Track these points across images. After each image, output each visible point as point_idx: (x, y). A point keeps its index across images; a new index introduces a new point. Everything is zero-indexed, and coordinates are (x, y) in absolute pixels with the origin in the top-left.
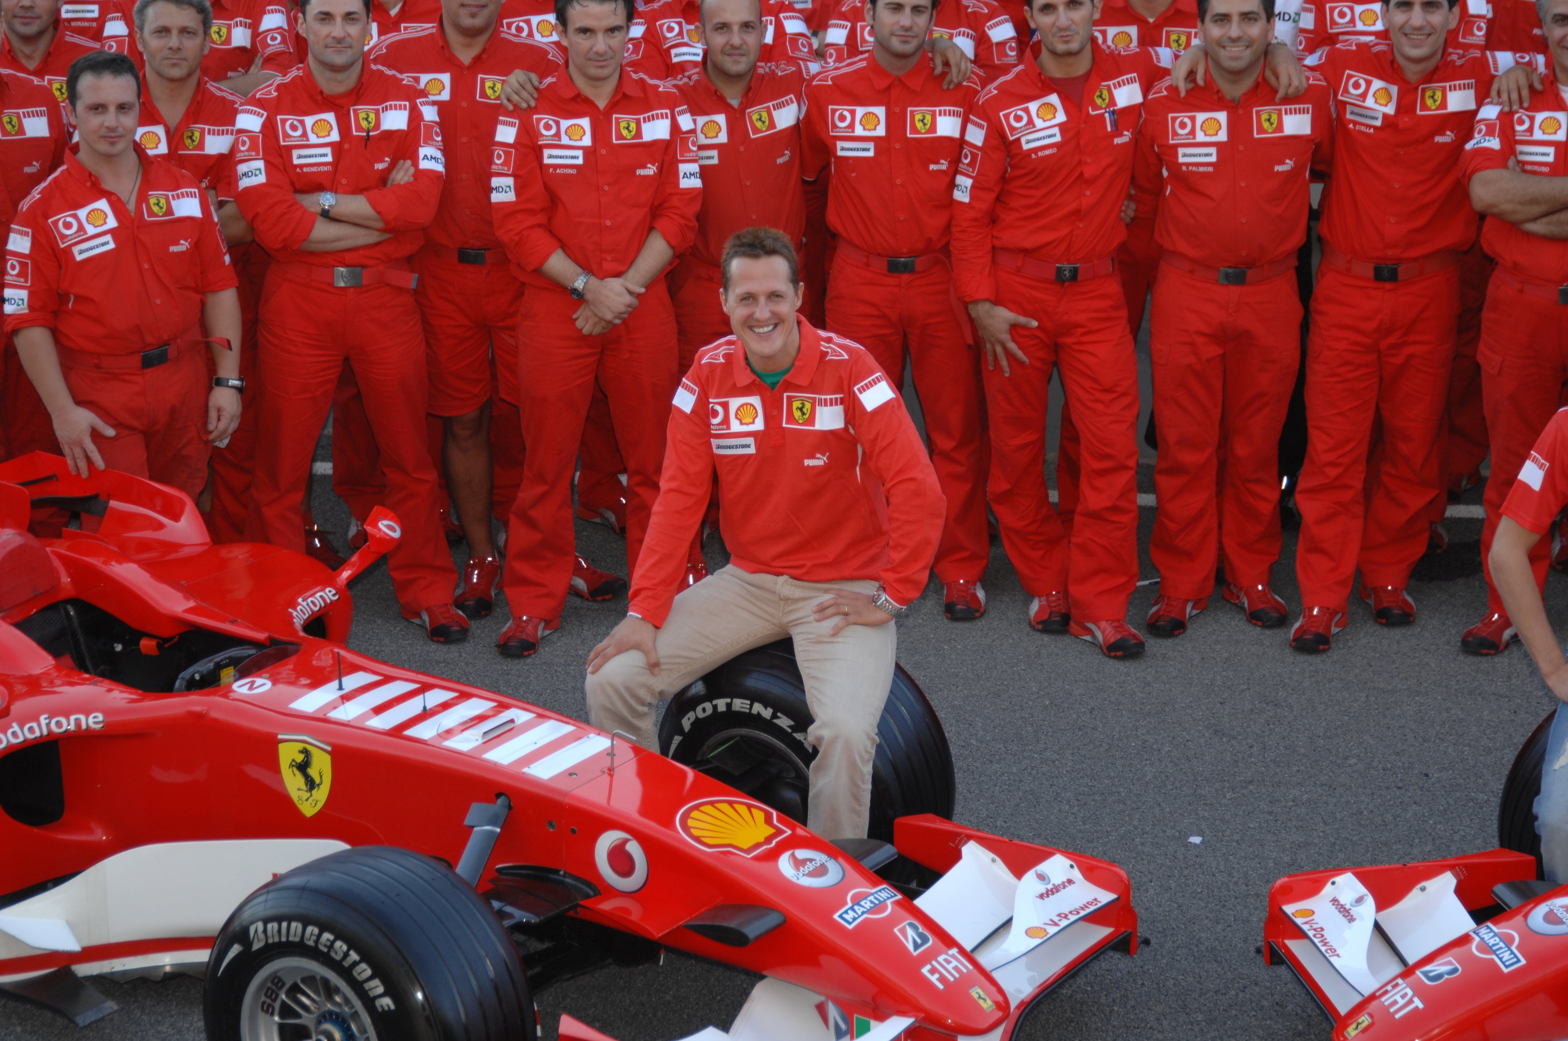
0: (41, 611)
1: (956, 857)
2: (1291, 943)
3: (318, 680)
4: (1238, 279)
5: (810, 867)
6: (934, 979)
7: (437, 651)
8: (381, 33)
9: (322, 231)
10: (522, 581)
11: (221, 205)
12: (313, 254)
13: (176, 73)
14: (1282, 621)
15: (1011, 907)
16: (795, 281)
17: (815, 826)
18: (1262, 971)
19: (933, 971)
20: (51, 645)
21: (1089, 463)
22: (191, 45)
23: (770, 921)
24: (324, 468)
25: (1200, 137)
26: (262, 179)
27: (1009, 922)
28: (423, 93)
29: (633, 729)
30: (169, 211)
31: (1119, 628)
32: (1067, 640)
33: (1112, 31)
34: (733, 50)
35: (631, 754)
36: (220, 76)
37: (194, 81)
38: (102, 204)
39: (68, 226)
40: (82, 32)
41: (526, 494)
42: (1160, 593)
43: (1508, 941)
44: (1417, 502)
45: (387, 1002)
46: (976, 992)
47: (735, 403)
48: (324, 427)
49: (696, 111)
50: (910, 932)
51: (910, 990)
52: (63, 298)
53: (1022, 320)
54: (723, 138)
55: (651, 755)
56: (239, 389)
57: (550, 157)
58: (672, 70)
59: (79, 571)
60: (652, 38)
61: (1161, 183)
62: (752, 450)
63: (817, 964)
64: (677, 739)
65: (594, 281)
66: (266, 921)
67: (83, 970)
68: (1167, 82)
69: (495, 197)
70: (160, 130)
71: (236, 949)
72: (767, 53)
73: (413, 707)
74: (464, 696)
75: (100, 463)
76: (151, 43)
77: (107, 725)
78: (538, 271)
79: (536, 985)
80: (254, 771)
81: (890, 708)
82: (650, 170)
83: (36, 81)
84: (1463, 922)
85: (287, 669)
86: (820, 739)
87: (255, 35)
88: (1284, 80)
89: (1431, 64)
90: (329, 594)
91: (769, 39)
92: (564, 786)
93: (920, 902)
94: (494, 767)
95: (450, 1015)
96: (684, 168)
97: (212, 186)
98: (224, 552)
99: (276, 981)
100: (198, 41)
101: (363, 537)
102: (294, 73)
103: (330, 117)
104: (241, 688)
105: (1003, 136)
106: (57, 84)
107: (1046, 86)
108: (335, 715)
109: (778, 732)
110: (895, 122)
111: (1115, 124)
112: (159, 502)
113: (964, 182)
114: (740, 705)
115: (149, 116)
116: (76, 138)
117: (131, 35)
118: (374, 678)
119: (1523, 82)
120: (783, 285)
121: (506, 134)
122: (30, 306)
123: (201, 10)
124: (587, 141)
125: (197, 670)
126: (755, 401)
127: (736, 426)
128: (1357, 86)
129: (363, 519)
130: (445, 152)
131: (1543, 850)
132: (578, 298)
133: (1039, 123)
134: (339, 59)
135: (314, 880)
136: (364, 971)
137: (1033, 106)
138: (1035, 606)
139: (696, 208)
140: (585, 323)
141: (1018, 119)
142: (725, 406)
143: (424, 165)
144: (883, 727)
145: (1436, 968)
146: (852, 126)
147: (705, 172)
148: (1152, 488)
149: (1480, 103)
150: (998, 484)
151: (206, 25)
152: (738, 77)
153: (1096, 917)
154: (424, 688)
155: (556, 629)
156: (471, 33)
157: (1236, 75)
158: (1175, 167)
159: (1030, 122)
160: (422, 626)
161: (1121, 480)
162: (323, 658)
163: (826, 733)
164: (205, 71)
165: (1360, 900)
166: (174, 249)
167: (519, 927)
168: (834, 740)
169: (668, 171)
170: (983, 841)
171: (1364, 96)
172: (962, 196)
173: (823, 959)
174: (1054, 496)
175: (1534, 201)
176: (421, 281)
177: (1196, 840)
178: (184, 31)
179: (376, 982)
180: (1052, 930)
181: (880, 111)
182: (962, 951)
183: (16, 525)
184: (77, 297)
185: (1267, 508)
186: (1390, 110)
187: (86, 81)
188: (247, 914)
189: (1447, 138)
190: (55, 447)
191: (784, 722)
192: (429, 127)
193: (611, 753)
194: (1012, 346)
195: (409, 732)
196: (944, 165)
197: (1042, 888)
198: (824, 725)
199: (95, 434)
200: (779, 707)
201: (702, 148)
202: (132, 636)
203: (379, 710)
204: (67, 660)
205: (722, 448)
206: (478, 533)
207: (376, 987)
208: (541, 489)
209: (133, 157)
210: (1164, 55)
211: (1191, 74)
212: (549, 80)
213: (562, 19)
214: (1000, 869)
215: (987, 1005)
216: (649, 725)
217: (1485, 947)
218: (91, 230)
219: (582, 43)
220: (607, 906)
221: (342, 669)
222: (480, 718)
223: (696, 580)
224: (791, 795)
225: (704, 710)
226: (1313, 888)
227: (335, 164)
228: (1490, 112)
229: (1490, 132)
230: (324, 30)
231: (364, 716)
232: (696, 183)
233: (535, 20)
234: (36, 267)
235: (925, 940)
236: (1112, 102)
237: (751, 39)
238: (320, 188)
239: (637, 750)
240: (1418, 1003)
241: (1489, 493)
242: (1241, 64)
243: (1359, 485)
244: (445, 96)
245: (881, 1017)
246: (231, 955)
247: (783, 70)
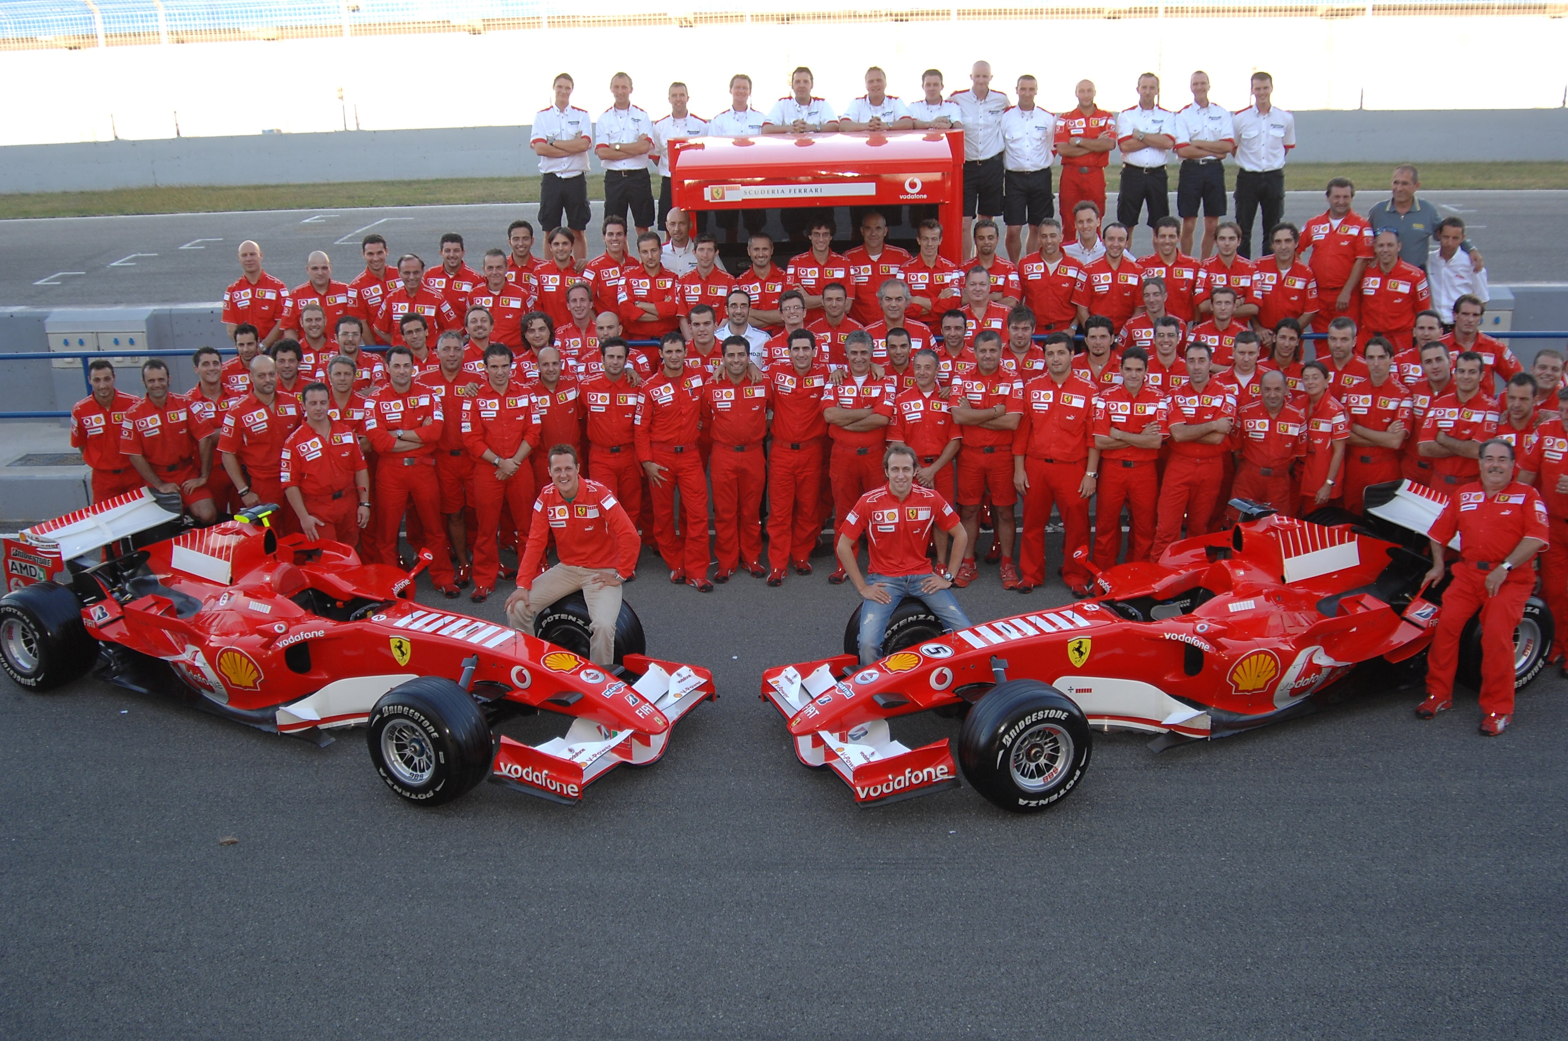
0: (300, 593)
1: (647, 669)
2: (770, 693)
3: (404, 614)
4: (742, 450)
5: (592, 676)
6: (640, 715)
7: (448, 601)
8: (420, 370)
9: (399, 444)
10: (479, 573)
11: (360, 438)
12: (395, 453)
13: (343, 389)
14: (764, 575)
15: (668, 687)
16: (576, 463)
17: (593, 660)
18: (761, 705)
19: (640, 712)
20: (302, 605)
21: (690, 520)
22: (349, 379)
23: (578, 697)
24: (403, 534)
25: (725, 398)
26: (375, 426)
27: (667, 692)
28: (434, 392)
29: (525, 627)
30: (342, 441)
31: (704, 581)
32: (684, 586)
33: (691, 360)
34: (549, 373)
35: (522, 637)
36: (359, 390)
37: (349, 392)
38: (316, 439)
39: (304, 448)
40: (306, 375)
41: (479, 541)
42: (718, 567)
43: (848, 687)
44: (810, 529)
45: (436, 734)
46: (656, 719)
47: (558, 508)
48: (402, 518)
49: (538, 395)
50: (631, 698)
51: (631, 719)
52: (303, 475)
53: (663, 468)
54: (548, 404)
55: (531, 637)
56: (368, 507)
57: (483, 414)
58: (527, 380)
59: (312, 577)
60: (519, 369)
61: (711, 415)
62: (565, 526)
63: (596, 712)
64: (540, 630)
65: (502, 460)
66: (389, 706)
67: (322, 726)
68: (711, 378)
69: (463, 430)
70: (337, 411)
71: (378, 716)
72: (563, 373)
73: (440, 623)
74: (459, 618)
75: (318, 537)
76: (334, 379)
77: (326, 635)
78: (480, 457)
79: (491, 725)
80: (382, 650)
81: (620, 616)
82: (522, 418)
83: (291, 395)
84: (834, 682)
85: (392, 612)
86: (594, 629)
87: (372, 374)
88: (754, 378)
89: (808, 370)
90: (407, 582)
91: (563, 368)
92: (499, 650)
93: (634, 687)
94: (471, 644)
95: (460, 739)
96: (534, 416)
97: (356, 432)
98: (366, 568)
99: (394, 727)
100: (351, 377)
101: (418, 559)
102: (386, 386)
103: (400, 402)
104: (375, 619)
105: (651, 400)
106: (298, 395)
107: (666, 380)
108: (411, 627)
109: (578, 626)
110: (613, 399)
111: (692, 393)
112: (341, 550)
113: (638, 417)
114: (563, 616)
115: (333, 406)
116: (306, 415)
117: (326, 376)
118: (425, 613)
119: (840, 375)
120: (571, 465)
121: (467, 406)
122: (291, 479)
123: (353, 365)
124: (497, 408)
125: (358, 612)
126: (565, 507)
127: (558, 517)
128: (781, 378)
129: (418, 553)
130: (444, 413)
131: (860, 653)
132: (496, 467)
133: (664, 394)
134: (403, 381)
135: (406, 690)
136: (426, 723)
137: (662, 388)
138: (672, 574)
139: (539, 431)
140: (499, 476)
141: (656, 393)
142: (554, 510)
143: (436, 418)
144: (618, 624)
145: (823, 699)
146: (596, 400)
147: (542, 417)
148: (714, 528)
149: (825, 383)
150: (657, 529)
151: (354, 371)
152: (553, 382)
153: (700, 688)
154: (444, 616)
155: (493, 591)
156: (451, 371)
157: (737, 375)
158: (716, 409)
159: (661, 394)
160: (442, 592)
161: (703, 525)
162: (405, 606)
163: (596, 626)
164: (354, 388)
165: (795, 676)
166: (343, 455)
167: (485, 704)
168: (599, 629)
169: (528, 418)
170: (656, 663)
171: (784, 382)
172: (637, 422)
173: (599, 710)
174: (678, 533)
175: (847, 418)
176: (436, 462)
177: (735, 658)
178: (346, 373)
179: (431, 727)
180: (684, 694)
181: (607, 395)
182: (650, 704)
183: (289, 561)
184: (309, 475)
185: (756, 534)
186: (794, 386)
187: (309, 393)
188: (381, 703)
189: (814, 396)
190: (301, 531)
191: (581, 622)
192: (437, 404)
193: (515, 637)
194: (660, 477)
195: (439, 633)
196: (630, 416)
197: (679, 679)
198: (595, 623)
199: (317, 525)
200: (578, 617)
201: (540, 408)
202: (333, 601)
203: (427, 625)
204: (310, 611)
205: (554, 525)
206: (462, 556)
207: (431, 729)
208: (485, 539)
209: (327, 421)
210: (710, 368)
211: (720, 375)
212: (482, 386)
213: (486, 363)
214: (664, 672)
215: (660, 723)
216: (531, 625)
217: (841, 690)
218: (312, 449)
219: (493, 371)
220: (516, 694)
221: (413, 610)
222: (466, 626)
223: (546, 570)
224: (584, 649)
225: (550, 619)
226: (778, 672)
227: (402, 419)
228: (829, 386)
229: (830, 394)
230: (397, 370)
231: (422, 627)
232: (539, 422)
233: (476, 363)
234: (292, 464)
235: (636, 701)
236: (691, 385)
237: (557, 368)
238: (398, 429)
239: (523, 634)
240: (817, 712)
241: (836, 525)
242: (739, 372)
243: (789, 524)
244: (443, 394)
245: (621, 730)
246: (376, 719)
247: (570, 378)
